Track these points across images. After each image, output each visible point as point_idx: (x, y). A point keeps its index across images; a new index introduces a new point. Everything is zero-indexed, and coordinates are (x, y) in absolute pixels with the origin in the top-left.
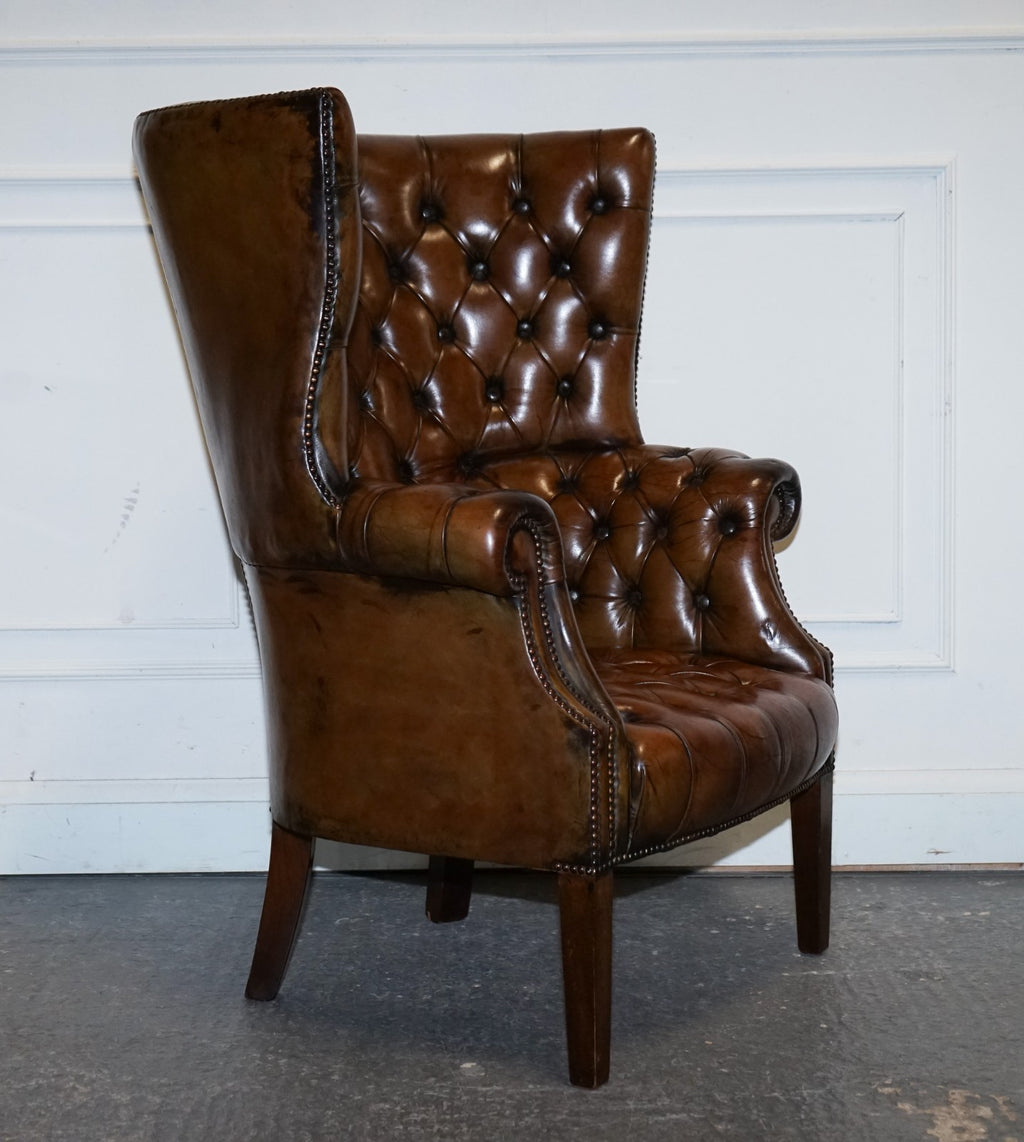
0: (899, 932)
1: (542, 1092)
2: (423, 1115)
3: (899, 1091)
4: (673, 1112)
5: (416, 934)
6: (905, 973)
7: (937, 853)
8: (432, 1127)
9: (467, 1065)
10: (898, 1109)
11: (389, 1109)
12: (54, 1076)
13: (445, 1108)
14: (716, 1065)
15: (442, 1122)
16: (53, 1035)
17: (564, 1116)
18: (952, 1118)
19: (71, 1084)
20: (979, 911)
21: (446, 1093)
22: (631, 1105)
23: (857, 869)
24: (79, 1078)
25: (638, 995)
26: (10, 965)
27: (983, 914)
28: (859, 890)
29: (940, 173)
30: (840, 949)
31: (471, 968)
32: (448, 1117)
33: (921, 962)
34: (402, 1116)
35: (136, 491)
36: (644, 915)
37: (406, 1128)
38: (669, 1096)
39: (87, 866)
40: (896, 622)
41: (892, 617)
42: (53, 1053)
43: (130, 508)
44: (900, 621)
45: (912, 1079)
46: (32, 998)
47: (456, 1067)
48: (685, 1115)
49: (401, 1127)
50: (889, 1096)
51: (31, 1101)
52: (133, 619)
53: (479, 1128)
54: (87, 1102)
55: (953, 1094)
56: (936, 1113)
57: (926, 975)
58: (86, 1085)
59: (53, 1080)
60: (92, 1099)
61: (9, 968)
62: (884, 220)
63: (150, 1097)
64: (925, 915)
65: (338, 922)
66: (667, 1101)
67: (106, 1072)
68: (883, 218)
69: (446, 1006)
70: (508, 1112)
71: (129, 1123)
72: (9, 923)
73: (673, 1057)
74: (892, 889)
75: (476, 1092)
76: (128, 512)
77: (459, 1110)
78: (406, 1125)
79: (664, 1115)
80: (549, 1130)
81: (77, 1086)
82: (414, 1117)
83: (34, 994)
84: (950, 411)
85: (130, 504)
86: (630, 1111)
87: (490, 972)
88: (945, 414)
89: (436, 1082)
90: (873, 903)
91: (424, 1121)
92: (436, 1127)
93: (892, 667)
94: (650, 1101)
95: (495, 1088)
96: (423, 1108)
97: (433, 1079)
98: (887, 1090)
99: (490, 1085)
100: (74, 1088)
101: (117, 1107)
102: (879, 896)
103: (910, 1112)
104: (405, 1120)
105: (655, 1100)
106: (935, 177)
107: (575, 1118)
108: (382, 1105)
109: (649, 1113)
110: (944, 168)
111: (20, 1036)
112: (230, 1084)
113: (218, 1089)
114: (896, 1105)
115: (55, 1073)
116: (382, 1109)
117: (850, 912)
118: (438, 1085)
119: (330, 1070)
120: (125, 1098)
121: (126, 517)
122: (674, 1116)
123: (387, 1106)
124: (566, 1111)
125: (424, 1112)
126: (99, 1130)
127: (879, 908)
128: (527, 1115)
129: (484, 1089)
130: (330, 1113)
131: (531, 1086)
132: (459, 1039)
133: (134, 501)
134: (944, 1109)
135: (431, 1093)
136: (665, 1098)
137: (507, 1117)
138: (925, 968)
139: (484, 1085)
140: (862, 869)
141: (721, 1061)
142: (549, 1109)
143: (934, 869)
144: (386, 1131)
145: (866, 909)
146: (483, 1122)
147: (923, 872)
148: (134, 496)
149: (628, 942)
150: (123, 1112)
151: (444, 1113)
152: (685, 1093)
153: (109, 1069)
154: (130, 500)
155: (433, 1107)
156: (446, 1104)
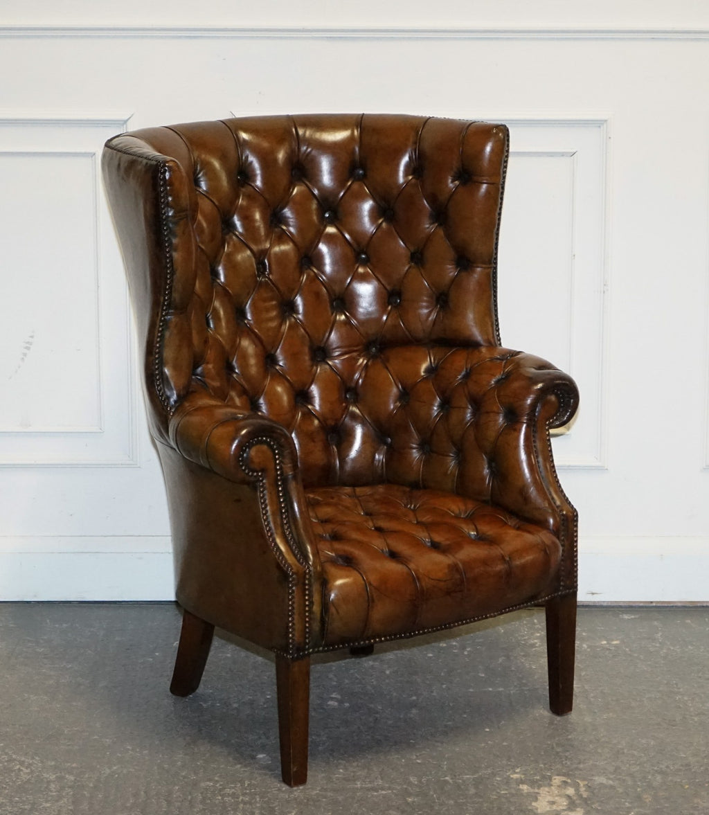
2: (233, 790)
3: (523, 777)
4: (383, 789)
5: (229, 655)
7: (593, 594)
8: (238, 798)
9: (261, 756)
10: (520, 789)
11: (212, 786)
12: (6, 761)
13: (246, 785)
14: (415, 757)
15: (244, 794)
18: (550, 795)
19: (18, 767)
20: (613, 640)
21: (247, 775)
22: (359, 784)
24: (22, 763)
25: (372, 706)
27: (615, 642)
29: (603, 124)
30: (511, 671)
31: (265, 683)
32: (248, 791)
34: (220, 790)
35: (32, 337)
37: (222, 799)
38: (382, 779)
43: (28, 348)
45: (532, 769)
47: (254, 757)
48: (390, 792)
49: (220, 798)
50: (516, 780)
52: (30, 426)
53: (267, 799)
54: (29, 780)
55: (555, 779)
56: (541, 792)
58: (27, 768)
59: (6, 764)
60: (32, 777)
62: (563, 156)
63: (67, 776)
66: (380, 782)
67: (37, 758)
68: (563, 154)
69: (248, 712)
70: (284, 789)
71: (57, 793)
75: (265, 774)
76: (26, 351)
78: (223, 796)
79: (377, 792)
80: (308, 800)
81: (22, 768)
82: (228, 791)
84: (608, 290)
85: (28, 345)
86: (357, 789)
88: (604, 292)
89: (241, 768)
91: (234, 793)
92: (241, 798)
94: (370, 782)
95: (277, 772)
96: (233, 785)
97: (239, 766)
98: (516, 776)
99: (274, 770)
100: (20, 770)
101: (49, 782)
103: (526, 791)
104: (222, 793)
105: (373, 782)
106: (600, 127)
107: (324, 793)
108: (208, 783)
109: (369, 789)
110: (606, 121)
112: (115, 768)
113: (108, 771)
114: (519, 785)
115: (6, 759)
116: (208, 786)
119: (176, 759)
120: (53, 777)
121: (25, 355)
122: (384, 792)
123: (211, 784)
124: (318, 789)
125: (233, 788)
126: (40, 798)
129: (270, 773)
130: (177, 788)
132: (256, 737)
133: (31, 344)
134: (547, 789)
135: (238, 775)
136: (380, 780)
137: (283, 792)
141: (418, 754)
143: (592, 604)
144: (210, 800)
146: (268, 795)
147: (584, 606)
148: (31, 340)
150: (52, 786)
151: (246, 789)
152: (392, 776)
153: (39, 757)
154: (28, 343)
155: (239, 785)
156: (247, 783)
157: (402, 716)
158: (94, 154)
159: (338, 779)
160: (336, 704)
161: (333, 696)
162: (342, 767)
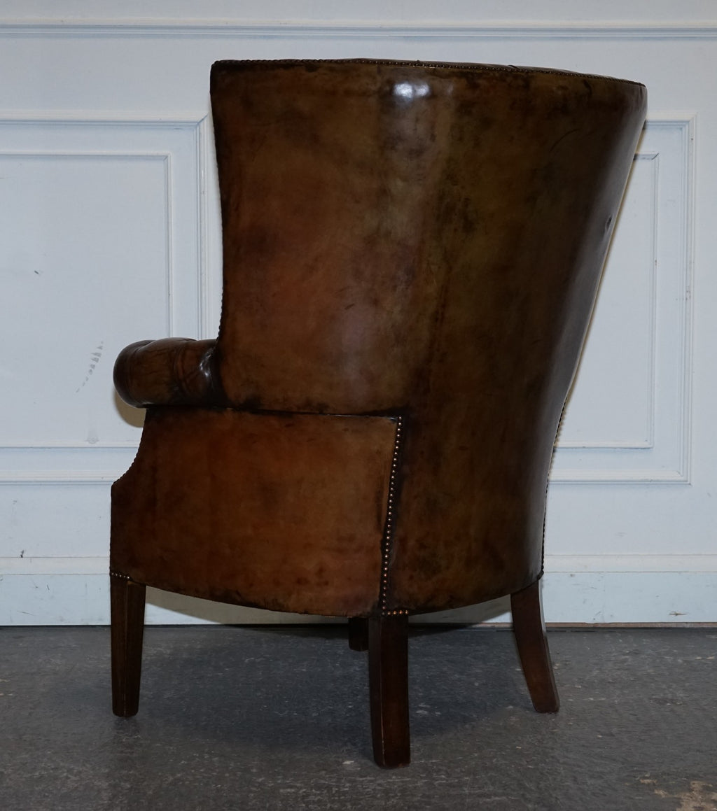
0: (651, 671)
1: (403, 782)
2: (319, 797)
3: (655, 782)
4: (496, 795)
5: (304, 670)
6: (656, 700)
7: (677, 614)
8: (326, 805)
9: (348, 762)
10: (656, 794)
11: (294, 793)
12: (52, 769)
13: (334, 792)
14: (526, 763)
15: (333, 802)
16: (48, 740)
17: (419, 798)
18: (694, 800)
19: (65, 774)
20: (708, 657)
21: (335, 782)
22: (467, 790)
23: (618, 626)
24: (70, 771)
25: (467, 714)
26: (12, 690)
27: (710, 658)
28: (621, 641)
29: (685, 126)
30: (609, 682)
31: (345, 694)
32: (336, 798)
33: (667, 692)
34: (303, 797)
35: (100, 348)
36: (468, 658)
37: (307, 806)
38: (492, 784)
39: (62, 621)
40: (649, 448)
41: (646, 445)
42: (49, 752)
43: (96, 360)
44: (652, 448)
45: (664, 773)
46: (30, 714)
47: (340, 764)
48: (505, 798)
49: (304, 805)
50: (649, 784)
51: (37, 786)
52: (98, 441)
53: (360, 806)
54: (77, 787)
55: (694, 784)
56: (682, 797)
57: (672, 701)
58: (75, 776)
59: (51, 771)
60: (81, 785)
61: (11, 692)
62: (644, 158)
63: (122, 784)
64: (669, 659)
65: (247, 661)
66: (491, 788)
67: (88, 765)
69: (330, 720)
70: (379, 795)
71: (110, 802)
72: (8, 660)
73: (494, 757)
74: (644, 640)
75: (355, 781)
76: (94, 363)
77: (345, 793)
78: (307, 804)
79: (490, 798)
80: (409, 808)
81: (69, 776)
82: (312, 798)
83: (32, 711)
84: (690, 297)
85: (96, 357)
86: (466, 795)
87: (359, 697)
88: (686, 299)
89: (326, 774)
90: (631, 650)
91: (319, 801)
92: (329, 805)
93: (647, 481)
94: (480, 788)
95: (369, 778)
96: (318, 792)
97: (324, 772)
98: (647, 781)
99: (365, 776)
100: (67, 778)
101: (99, 791)
102: (635, 645)
103: (664, 796)
104: (306, 800)
105: (483, 787)
106: (681, 129)
107: (426, 800)
108: (289, 790)
109: (480, 796)
110: (688, 122)
111: (25, 740)
112: (179, 775)
113: (171, 779)
114: (653, 791)
115: (53, 767)
116: (289, 792)
117: (614, 656)
118: (328, 776)
119: (250, 765)
120: (105, 785)
121: (93, 366)
122: (497, 798)
123: (293, 791)
124: (420, 795)
125: (319, 795)
126: (88, 806)
127: (636, 653)
128: (393, 797)
129: (361, 779)
130: (252, 795)
131: (394, 777)
132: (341, 744)
133: (99, 355)
134: (688, 794)
135: (323, 782)
136: (491, 786)
137: (378, 799)
138: (670, 696)
139: (361, 777)
140: (622, 626)
141: (528, 760)
142: (408, 793)
143: (674, 626)
144: (293, 808)
145: (628, 654)
146: (361, 802)
147: (666, 628)
148: (98, 351)
149: (457, 676)
150: (104, 795)
151: (334, 796)
152: (504, 782)
153: (91, 764)
154: (96, 354)
155: (325, 791)
156: (335, 789)
157: (501, 724)
158: (167, 157)
159: (440, 785)
160: (426, 712)
161: (421, 705)
162: (443, 772)
